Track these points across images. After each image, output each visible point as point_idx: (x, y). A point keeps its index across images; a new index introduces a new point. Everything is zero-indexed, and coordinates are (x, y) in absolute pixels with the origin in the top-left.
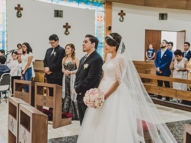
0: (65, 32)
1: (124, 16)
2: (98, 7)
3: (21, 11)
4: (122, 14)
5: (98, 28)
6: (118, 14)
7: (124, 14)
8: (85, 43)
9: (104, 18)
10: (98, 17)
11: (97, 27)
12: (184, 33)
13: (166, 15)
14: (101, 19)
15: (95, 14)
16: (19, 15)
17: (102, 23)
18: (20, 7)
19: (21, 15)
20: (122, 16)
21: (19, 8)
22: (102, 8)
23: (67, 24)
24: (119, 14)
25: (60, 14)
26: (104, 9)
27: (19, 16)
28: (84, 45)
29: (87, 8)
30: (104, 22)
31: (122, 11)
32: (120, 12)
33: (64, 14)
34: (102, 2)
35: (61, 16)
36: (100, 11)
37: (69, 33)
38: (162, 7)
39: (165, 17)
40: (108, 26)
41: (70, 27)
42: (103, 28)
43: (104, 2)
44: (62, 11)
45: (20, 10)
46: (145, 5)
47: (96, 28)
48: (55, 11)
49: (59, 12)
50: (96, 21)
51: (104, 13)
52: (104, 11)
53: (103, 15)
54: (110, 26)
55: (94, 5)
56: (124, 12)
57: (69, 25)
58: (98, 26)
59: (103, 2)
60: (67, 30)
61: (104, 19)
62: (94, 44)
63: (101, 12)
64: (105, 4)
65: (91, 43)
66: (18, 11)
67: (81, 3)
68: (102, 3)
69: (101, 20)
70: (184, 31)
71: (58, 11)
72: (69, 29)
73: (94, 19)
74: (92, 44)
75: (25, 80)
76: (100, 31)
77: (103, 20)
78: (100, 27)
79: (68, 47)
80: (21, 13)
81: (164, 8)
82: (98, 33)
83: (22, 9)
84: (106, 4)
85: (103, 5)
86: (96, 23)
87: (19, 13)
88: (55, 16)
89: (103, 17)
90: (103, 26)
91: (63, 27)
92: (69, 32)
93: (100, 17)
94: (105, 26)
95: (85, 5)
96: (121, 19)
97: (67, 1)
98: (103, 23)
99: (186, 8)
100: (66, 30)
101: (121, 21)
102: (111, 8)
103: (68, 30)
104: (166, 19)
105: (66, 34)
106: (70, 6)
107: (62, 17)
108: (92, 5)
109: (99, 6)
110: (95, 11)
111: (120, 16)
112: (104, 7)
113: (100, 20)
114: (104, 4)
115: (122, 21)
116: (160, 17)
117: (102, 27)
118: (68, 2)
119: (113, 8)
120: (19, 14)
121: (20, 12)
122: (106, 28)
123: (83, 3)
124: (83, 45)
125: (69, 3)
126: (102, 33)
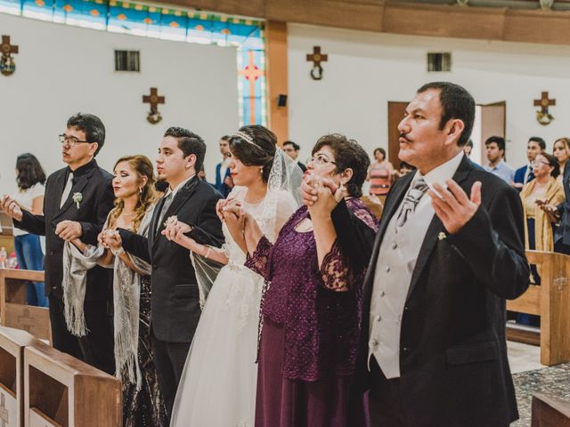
0: (147, 115)
1: (323, 64)
2: (244, 38)
3: (12, 55)
4: (317, 57)
5: (248, 101)
6: (305, 58)
7: (325, 58)
8: (165, 156)
9: (265, 72)
10: (247, 68)
11: (245, 98)
12: (500, 109)
13: (448, 56)
14: (256, 73)
15: (236, 60)
16: (6, 66)
17: (260, 85)
18: (8, 43)
19: (13, 67)
20: (317, 64)
21: (7, 45)
22: (256, 42)
23: (154, 91)
24: (309, 58)
25: (133, 62)
26: (265, 42)
27: (8, 69)
28: (161, 161)
29: (214, 40)
30: (266, 82)
31: (317, 49)
32: (311, 52)
33: (144, 62)
34: (257, 22)
35: (134, 68)
36: (250, 50)
37: (160, 118)
38: (435, 33)
39: (443, 63)
40: (277, 95)
41: (162, 100)
42: (263, 100)
43: (263, 23)
44: (138, 53)
45: (10, 52)
46: (384, 31)
47: (241, 101)
48: (116, 52)
49: (129, 55)
50: (241, 78)
51: (265, 55)
52: (264, 51)
53: (261, 61)
54: (284, 93)
55: (233, 33)
56: (323, 52)
57: (160, 94)
58: (246, 95)
59: (259, 24)
60: (154, 111)
61: (265, 75)
62: (194, 158)
63: (254, 52)
64: (267, 28)
65: (184, 157)
66: (5, 55)
67: (193, 27)
68: (257, 27)
69: (256, 78)
70: (503, 104)
71: (124, 53)
72: (160, 107)
73: (235, 73)
74: (187, 159)
75: (26, 268)
76: (252, 109)
77: (262, 78)
78: (252, 98)
79: (125, 166)
80: (14, 61)
81: (440, 36)
82: (249, 115)
83: (15, 49)
84: (270, 29)
85: (261, 32)
86: (240, 86)
87: (6, 60)
88: (117, 69)
89: (262, 68)
90: (263, 94)
91: (141, 99)
92: (161, 115)
93: (252, 69)
94: (268, 95)
95: (208, 33)
96: (316, 74)
97: (153, 24)
98: (262, 86)
99: (505, 35)
100: (152, 109)
101: (315, 79)
102: (284, 41)
103: (159, 110)
104: (449, 70)
105: (153, 122)
106: (162, 38)
107: (139, 70)
108: (227, 32)
109: (248, 35)
110: (236, 51)
111: (312, 63)
112: (263, 38)
113: (252, 77)
114: (263, 28)
115: (319, 79)
116: (429, 63)
117: (260, 98)
118: (156, 24)
119: (291, 39)
120: (8, 63)
121: (8, 59)
122: (272, 101)
123: (200, 26)
124: (159, 162)
125: (158, 27)
126: (261, 116)
